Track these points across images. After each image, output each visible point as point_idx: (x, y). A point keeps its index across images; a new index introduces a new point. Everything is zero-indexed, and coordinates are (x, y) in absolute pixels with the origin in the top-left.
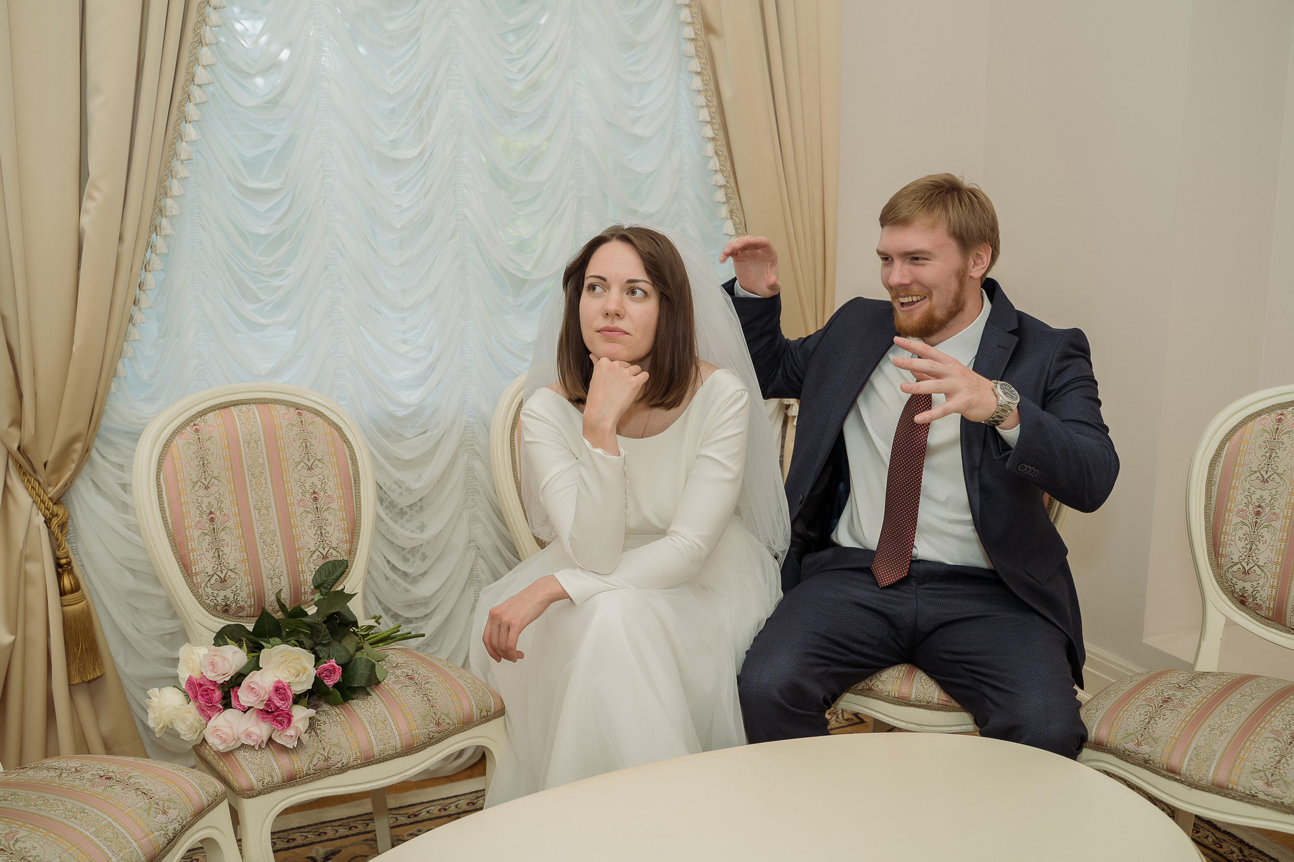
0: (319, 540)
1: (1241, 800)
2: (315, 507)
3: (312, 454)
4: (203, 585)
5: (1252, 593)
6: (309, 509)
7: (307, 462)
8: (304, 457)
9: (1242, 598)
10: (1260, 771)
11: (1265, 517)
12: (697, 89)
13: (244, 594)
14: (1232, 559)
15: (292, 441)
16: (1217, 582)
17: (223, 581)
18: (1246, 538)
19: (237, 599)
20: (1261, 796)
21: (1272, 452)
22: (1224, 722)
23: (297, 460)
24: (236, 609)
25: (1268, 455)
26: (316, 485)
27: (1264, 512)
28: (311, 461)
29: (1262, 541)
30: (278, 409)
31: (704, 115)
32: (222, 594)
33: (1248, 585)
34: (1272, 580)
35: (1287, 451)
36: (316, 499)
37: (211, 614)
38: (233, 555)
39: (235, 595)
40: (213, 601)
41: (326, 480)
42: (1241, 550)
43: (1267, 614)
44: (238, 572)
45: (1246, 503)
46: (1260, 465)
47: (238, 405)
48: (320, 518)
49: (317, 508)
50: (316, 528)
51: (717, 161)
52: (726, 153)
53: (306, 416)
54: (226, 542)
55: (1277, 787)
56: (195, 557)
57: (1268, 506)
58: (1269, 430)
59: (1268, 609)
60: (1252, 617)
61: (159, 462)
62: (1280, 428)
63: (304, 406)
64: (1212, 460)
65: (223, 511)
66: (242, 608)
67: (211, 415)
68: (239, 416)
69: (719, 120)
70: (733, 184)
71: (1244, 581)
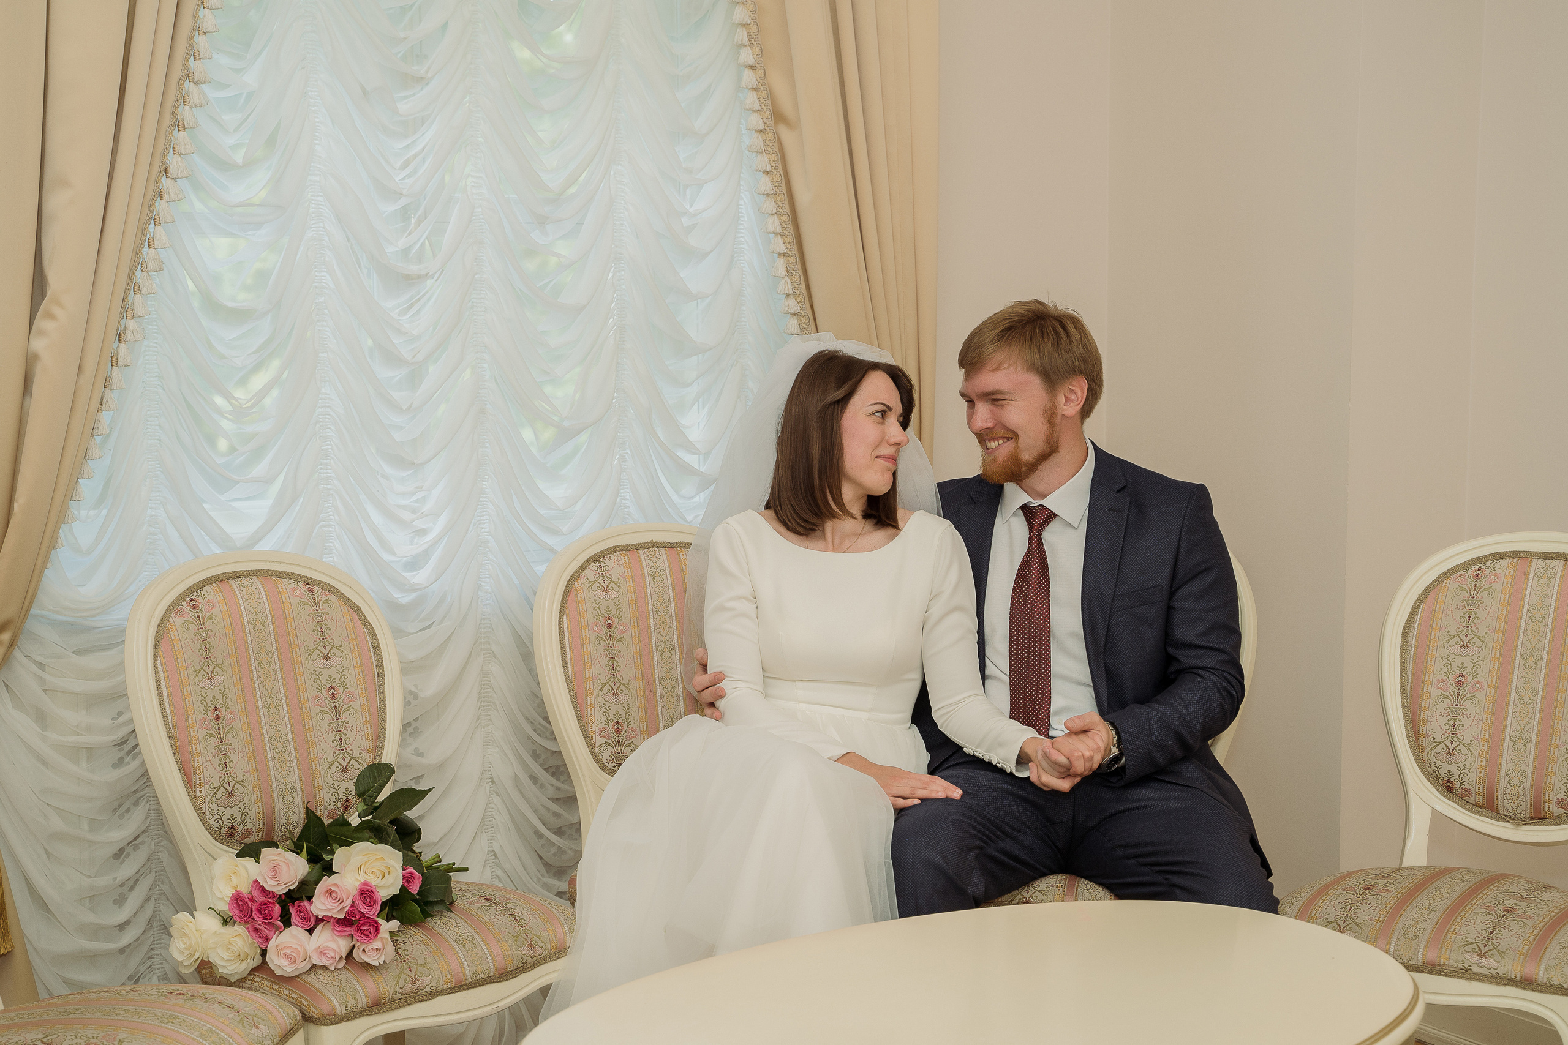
0: (338, 748)
1: (1454, 976)
2: (333, 706)
3: (329, 639)
4: (207, 800)
5: (1459, 776)
6: (326, 709)
7: (322, 649)
8: (319, 643)
9: (1448, 784)
10: (1472, 943)
11: (1468, 688)
12: (766, 193)
13: (252, 814)
14: (1434, 738)
15: (305, 623)
16: (1420, 767)
17: (230, 795)
18: (1448, 712)
19: (244, 819)
20: (1475, 969)
21: (1471, 612)
22: (1433, 902)
23: (312, 646)
24: (243, 834)
25: (1467, 616)
26: (334, 679)
27: (1467, 681)
28: (328, 649)
29: (1466, 715)
30: (285, 583)
31: (774, 224)
32: (229, 812)
33: (1454, 769)
34: (1480, 760)
35: (1488, 610)
36: (333, 696)
37: (215, 838)
38: (240, 765)
39: (242, 815)
40: (218, 821)
41: (345, 673)
42: (1444, 727)
43: (1477, 800)
44: (246, 785)
45: (1445, 673)
46: (1459, 628)
47: (237, 577)
48: (339, 720)
49: (335, 707)
50: (334, 733)
51: (789, 282)
52: (800, 272)
53: (319, 593)
54: (233, 746)
55: (1491, 957)
56: (200, 763)
57: (1470, 675)
58: (1466, 588)
59: (1478, 793)
60: (1461, 806)
61: (155, 644)
62: (1478, 584)
63: (315, 580)
64: (1405, 626)
65: (229, 708)
66: (249, 832)
67: (208, 588)
68: (241, 591)
69: (791, 231)
70: (809, 312)
71: (1449, 764)
